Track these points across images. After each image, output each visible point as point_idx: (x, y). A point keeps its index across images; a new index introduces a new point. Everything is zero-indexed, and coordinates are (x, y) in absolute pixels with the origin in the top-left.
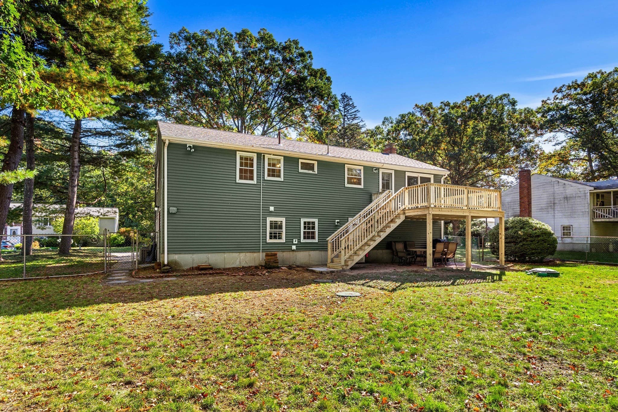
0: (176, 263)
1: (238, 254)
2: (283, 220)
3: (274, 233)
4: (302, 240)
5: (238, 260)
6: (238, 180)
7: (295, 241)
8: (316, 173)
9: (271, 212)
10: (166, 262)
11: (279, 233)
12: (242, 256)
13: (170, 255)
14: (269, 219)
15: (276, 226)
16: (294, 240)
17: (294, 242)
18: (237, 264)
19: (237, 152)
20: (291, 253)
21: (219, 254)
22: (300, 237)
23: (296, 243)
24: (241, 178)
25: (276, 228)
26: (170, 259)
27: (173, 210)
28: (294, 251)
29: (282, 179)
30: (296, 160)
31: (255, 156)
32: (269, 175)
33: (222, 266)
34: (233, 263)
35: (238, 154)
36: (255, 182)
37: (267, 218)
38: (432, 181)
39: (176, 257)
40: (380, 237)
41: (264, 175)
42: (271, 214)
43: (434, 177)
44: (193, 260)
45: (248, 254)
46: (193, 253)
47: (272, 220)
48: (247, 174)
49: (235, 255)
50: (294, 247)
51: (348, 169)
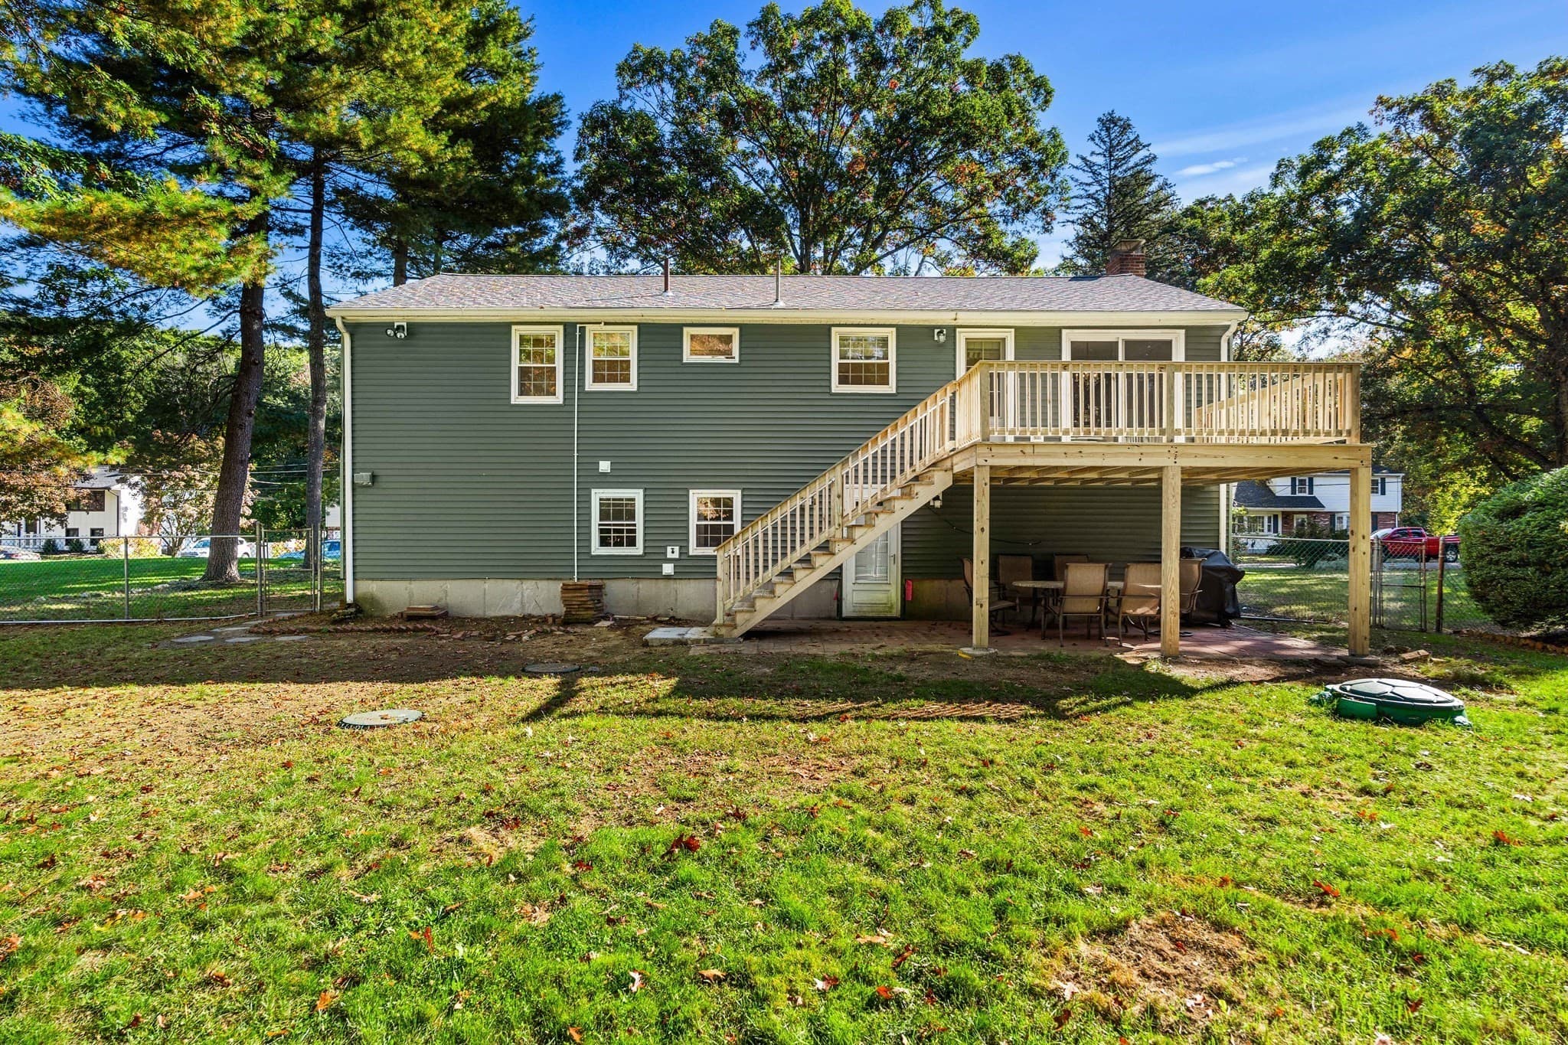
0: (373, 600)
1: (518, 582)
2: (638, 495)
3: (616, 531)
4: (694, 550)
5: (518, 599)
6: (516, 399)
7: (673, 552)
8: (737, 361)
9: (604, 474)
10: (349, 598)
11: (628, 531)
12: (528, 586)
13: (359, 583)
14: (597, 495)
15: (616, 511)
16: (669, 549)
17: (669, 555)
18: (514, 610)
19: (514, 327)
20: (662, 584)
21: (473, 583)
22: (687, 541)
23: (676, 555)
24: (523, 392)
25: (618, 515)
26: (359, 592)
27: (364, 477)
28: (668, 577)
29: (632, 386)
30: (673, 332)
31: (559, 332)
32: (597, 379)
33: (478, 612)
34: (504, 606)
35: (516, 332)
36: (558, 399)
37: (593, 491)
38: (1179, 354)
39: (372, 587)
40: (853, 542)
41: (582, 379)
42: (605, 481)
43: (1187, 337)
44: (411, 596)
45: (543, 584)
46: (410, 579)
47: (604, 496)
48: (535, 380)
49: (511, 585)
50: (668, 569)
51: (841, 339)
